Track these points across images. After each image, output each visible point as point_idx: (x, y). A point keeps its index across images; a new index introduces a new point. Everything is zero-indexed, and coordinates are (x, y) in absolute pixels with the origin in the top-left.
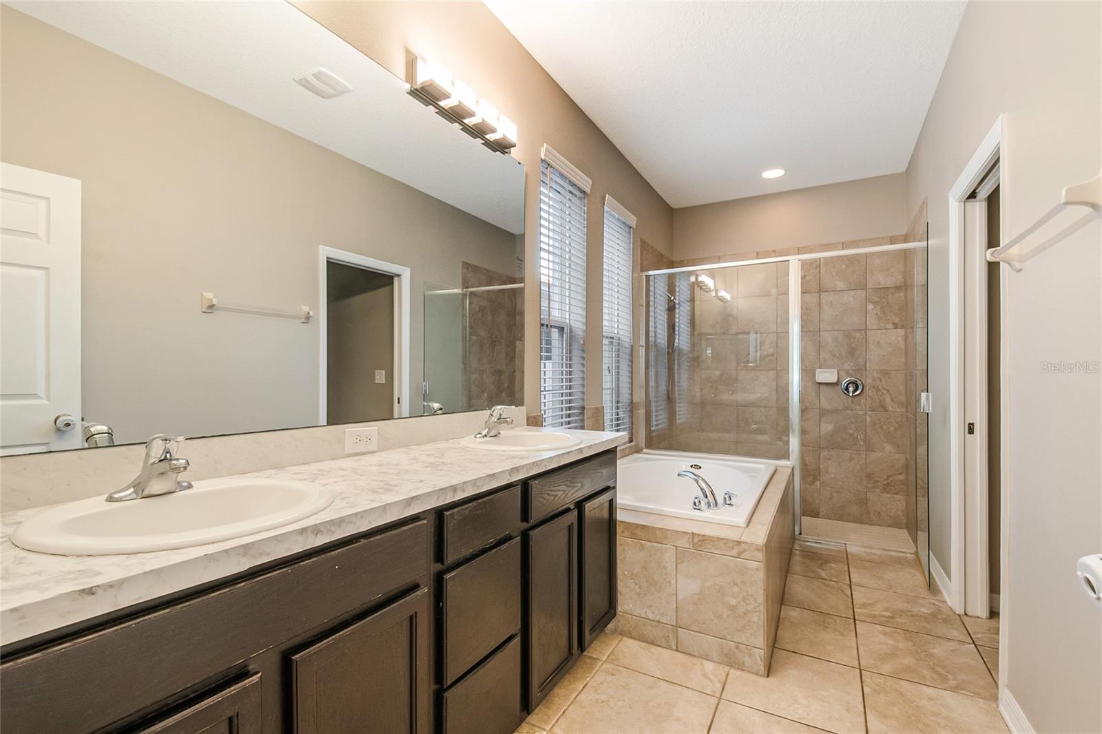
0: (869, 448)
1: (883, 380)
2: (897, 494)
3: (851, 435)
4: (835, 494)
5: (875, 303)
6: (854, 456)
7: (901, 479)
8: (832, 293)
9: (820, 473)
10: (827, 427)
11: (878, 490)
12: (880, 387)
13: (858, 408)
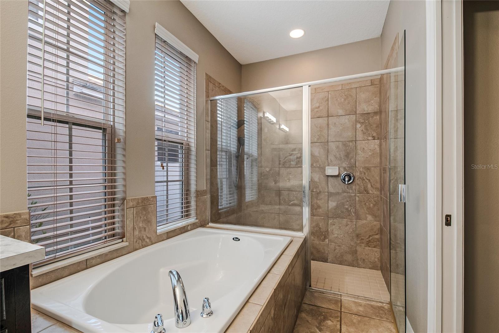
0: (358, 218)
1: (366, 174)
2: (374, 247)
3: (347, 209)
4: (337, 247)
5: (362, 123)
6: (349, 223)
7: (377, 237)
8: (335, 117)
9: (328, 234)
10: (332, 204)
11: (364, 245)
12: (364, 178)
13: (351, 191)
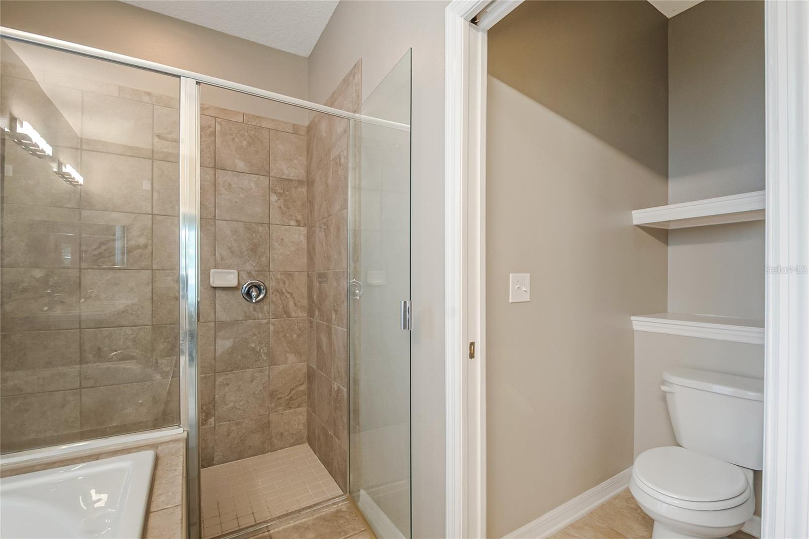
0: (273, 362)
1: (287, 283)
2: (298, 407)
3: (253, 349)
4: (234, 428)
5: (280, 195)
6: (256, 374)
7: (302, 389)
9: (214, 406)
10: (224, 344)
11: (281, 408)
12: (284, 290)
13: (260, 315)
